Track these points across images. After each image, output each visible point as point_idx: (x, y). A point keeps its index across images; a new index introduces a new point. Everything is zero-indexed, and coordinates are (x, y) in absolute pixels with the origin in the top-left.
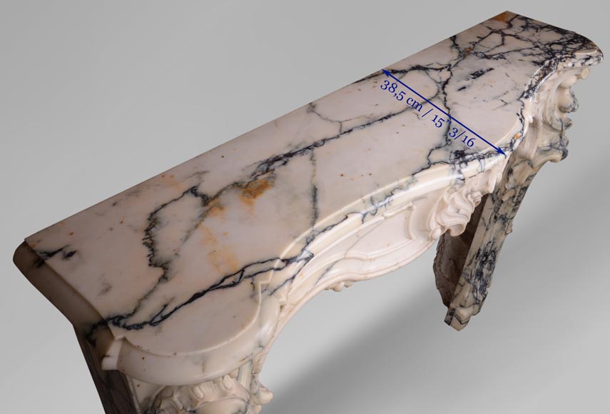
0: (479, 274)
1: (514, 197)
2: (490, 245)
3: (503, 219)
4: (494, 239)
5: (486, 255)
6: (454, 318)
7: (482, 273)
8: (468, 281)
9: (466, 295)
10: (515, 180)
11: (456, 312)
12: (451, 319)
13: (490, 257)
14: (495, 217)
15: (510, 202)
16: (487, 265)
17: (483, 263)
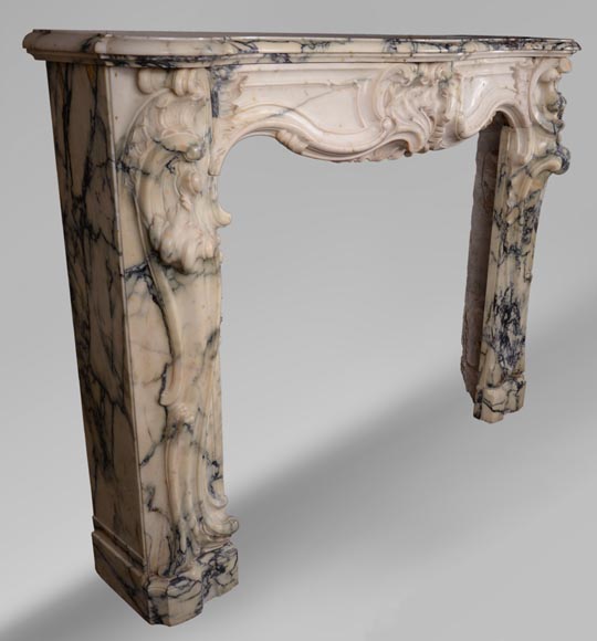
0: (504, 339)
1: (519, 217)
2: (509, 293)
3: (515, 251)
4: (512, 284)
5: (507, 311)
6: (484, 406)
7: (507, 338)
8: (491, 345)
9: (492, 368)
10: (516, 196)
11: (485, 396)
12: (481, 408)
13: (512, 313)
14: (505, 249)
15: (516, 224)
16: (511, 327)
17: (505, 323)
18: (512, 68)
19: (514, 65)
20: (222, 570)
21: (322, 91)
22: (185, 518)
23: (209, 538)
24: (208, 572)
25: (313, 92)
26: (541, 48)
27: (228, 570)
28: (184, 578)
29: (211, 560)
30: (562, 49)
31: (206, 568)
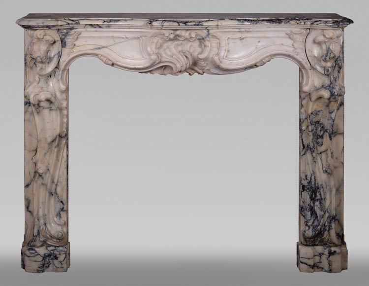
3: (310, 149)
4: (314, 172)
5: (314, 191)
10: (306, 112)
13: (317, 194)
17: (314, 200)
18: (287, 34)
19: (289, 32)
20: (56, 258)
21: (122, 40)
22: (38, 220)
23: (48, 236)
24: (49, 255)
25: (117, 41)
26: (303, 23)
27: (59, 259)
28: (34, 250)
29: (52, 250)
30: (317, 25)
31: (49, 252)
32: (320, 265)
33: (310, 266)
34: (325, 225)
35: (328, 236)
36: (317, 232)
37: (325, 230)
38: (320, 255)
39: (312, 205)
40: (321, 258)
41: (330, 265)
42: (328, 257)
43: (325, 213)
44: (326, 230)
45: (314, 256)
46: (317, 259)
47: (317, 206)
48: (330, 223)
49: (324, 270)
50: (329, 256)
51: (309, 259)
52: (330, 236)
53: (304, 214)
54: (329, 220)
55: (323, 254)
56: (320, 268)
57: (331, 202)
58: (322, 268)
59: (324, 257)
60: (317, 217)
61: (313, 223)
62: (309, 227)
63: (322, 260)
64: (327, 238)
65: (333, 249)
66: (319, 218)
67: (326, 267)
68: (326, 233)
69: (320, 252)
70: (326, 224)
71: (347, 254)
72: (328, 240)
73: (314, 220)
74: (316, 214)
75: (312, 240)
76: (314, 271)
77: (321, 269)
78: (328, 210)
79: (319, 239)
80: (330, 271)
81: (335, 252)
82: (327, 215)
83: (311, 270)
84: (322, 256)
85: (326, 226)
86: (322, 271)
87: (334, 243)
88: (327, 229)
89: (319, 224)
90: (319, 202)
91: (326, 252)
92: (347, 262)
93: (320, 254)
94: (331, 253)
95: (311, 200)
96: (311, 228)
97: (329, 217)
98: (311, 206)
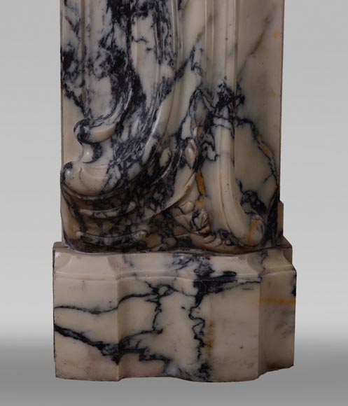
32: (157, 345)
33: (100, 346)
34: (178, 134)
35: (194, 194)
36: (134, 170)
37: (178, 162)
38: (157, 293)
39: (121, 42)
40: (159, 308)
41: (202, 341)
42: (192, 301)
43: (179, 74)
44: (184, 163)
45: (124, 299)
46: (140, 313)
47: (143, 40)
48: (208, 125)
49: (173, 370)
50: (198, 299)
51: (96, 312)
52: (203, 193)
53: (78, 92)
54: (201, 112)
55: (171, 289)
56: (154, 357)
57: (213, 18)
58: (167, 361)
59: (175, 305)
60: (139, 99)
61: (119, 128)
62: (97, 147)
63: (163, 321)
64: (188, 205)
65: (220, 264)
66: (148, 101)
67: (186, 355)
68: (185, 178)
69: (154, 279)
70: (186, 133)
71: (294, 293)
72: (196, 215)
73: (125, 115)
74: (137, 84)
75: (112, 213)
76: (125, 375)
77: (158, 365)
78: (197, 58)
79: (149, 214)
80: (205, 372)
81: (229, 276)
82: (191, 82)
83: (108, 366)
84: (166, 302)
85: (183, 143)
86: (163, 373)
87: (226, 235)
88: (191, 154)
89: (148, 131)
90: (149, 20)
91: (186, 279)
92: (292, 330)
93: (155, 290)
94: (208, 285)
95: (116, 17)
96: (109, 153)
97: (201, 93)
98: (113, 48)
